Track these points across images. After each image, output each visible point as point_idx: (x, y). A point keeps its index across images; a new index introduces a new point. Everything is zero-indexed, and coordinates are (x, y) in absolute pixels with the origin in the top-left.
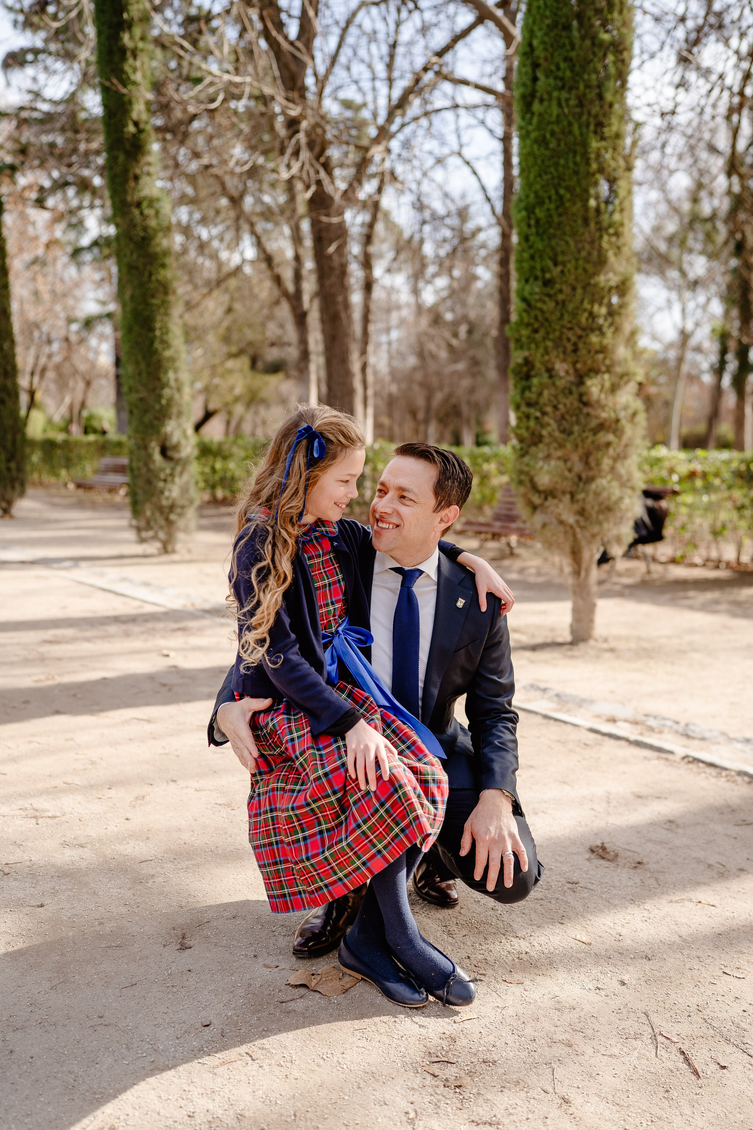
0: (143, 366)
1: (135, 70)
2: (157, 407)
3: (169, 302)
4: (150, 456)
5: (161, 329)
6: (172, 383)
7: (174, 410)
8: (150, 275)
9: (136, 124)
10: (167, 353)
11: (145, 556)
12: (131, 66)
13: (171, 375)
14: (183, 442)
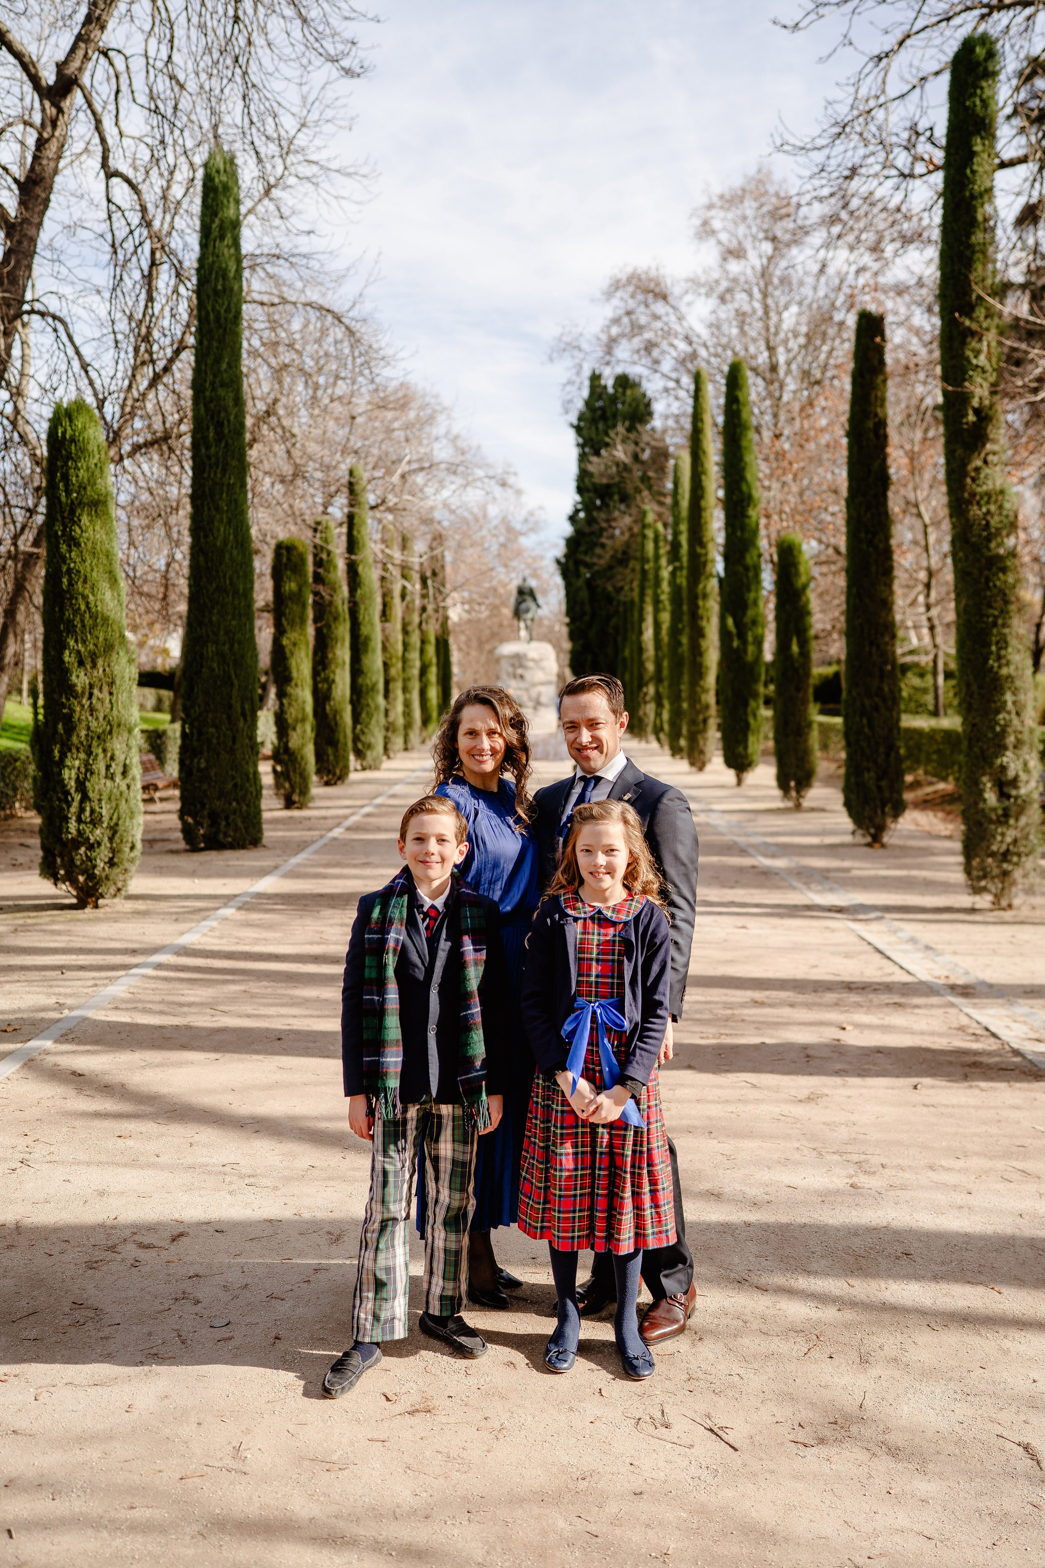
0: (974, 687)
1: (977, 353)
2: (990, 735)
3: (1008, 612)
4: (980, 793)
5: (997, 643)
6: (1010, 705)
7: (1011, 740)
8: (988, 580)
9: (977, 411)
10: (1004, 671)
11: (973, 910)
12: (973, 350)
13: (1009, 697)
14: (1023, 776)
